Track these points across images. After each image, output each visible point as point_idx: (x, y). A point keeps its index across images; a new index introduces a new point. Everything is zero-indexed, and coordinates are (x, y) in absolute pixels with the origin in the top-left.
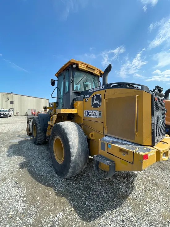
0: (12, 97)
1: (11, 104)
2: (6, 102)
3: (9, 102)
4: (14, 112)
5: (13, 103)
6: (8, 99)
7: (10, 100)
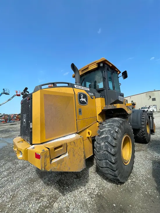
0: (154, 95)
1: (153, 101)
2: (149, 99)
3: (151, 99)
4: (157, 108)
5: (155, 100)
6: (150, 97)
7: (152, 97)
